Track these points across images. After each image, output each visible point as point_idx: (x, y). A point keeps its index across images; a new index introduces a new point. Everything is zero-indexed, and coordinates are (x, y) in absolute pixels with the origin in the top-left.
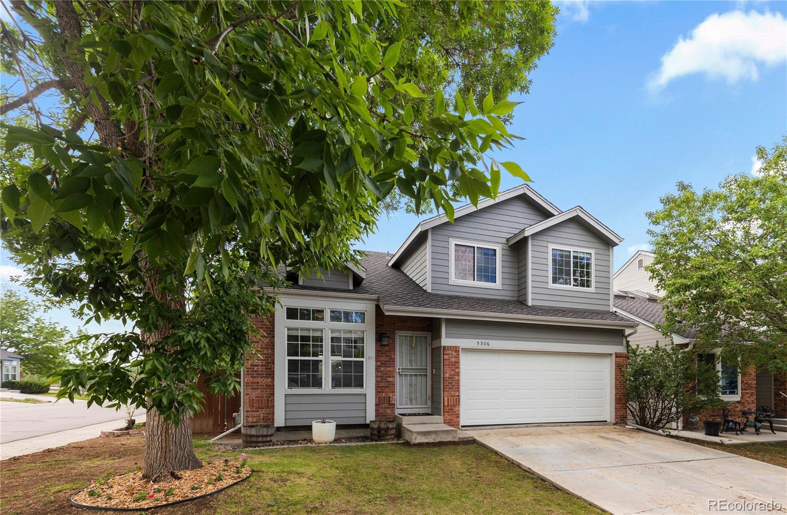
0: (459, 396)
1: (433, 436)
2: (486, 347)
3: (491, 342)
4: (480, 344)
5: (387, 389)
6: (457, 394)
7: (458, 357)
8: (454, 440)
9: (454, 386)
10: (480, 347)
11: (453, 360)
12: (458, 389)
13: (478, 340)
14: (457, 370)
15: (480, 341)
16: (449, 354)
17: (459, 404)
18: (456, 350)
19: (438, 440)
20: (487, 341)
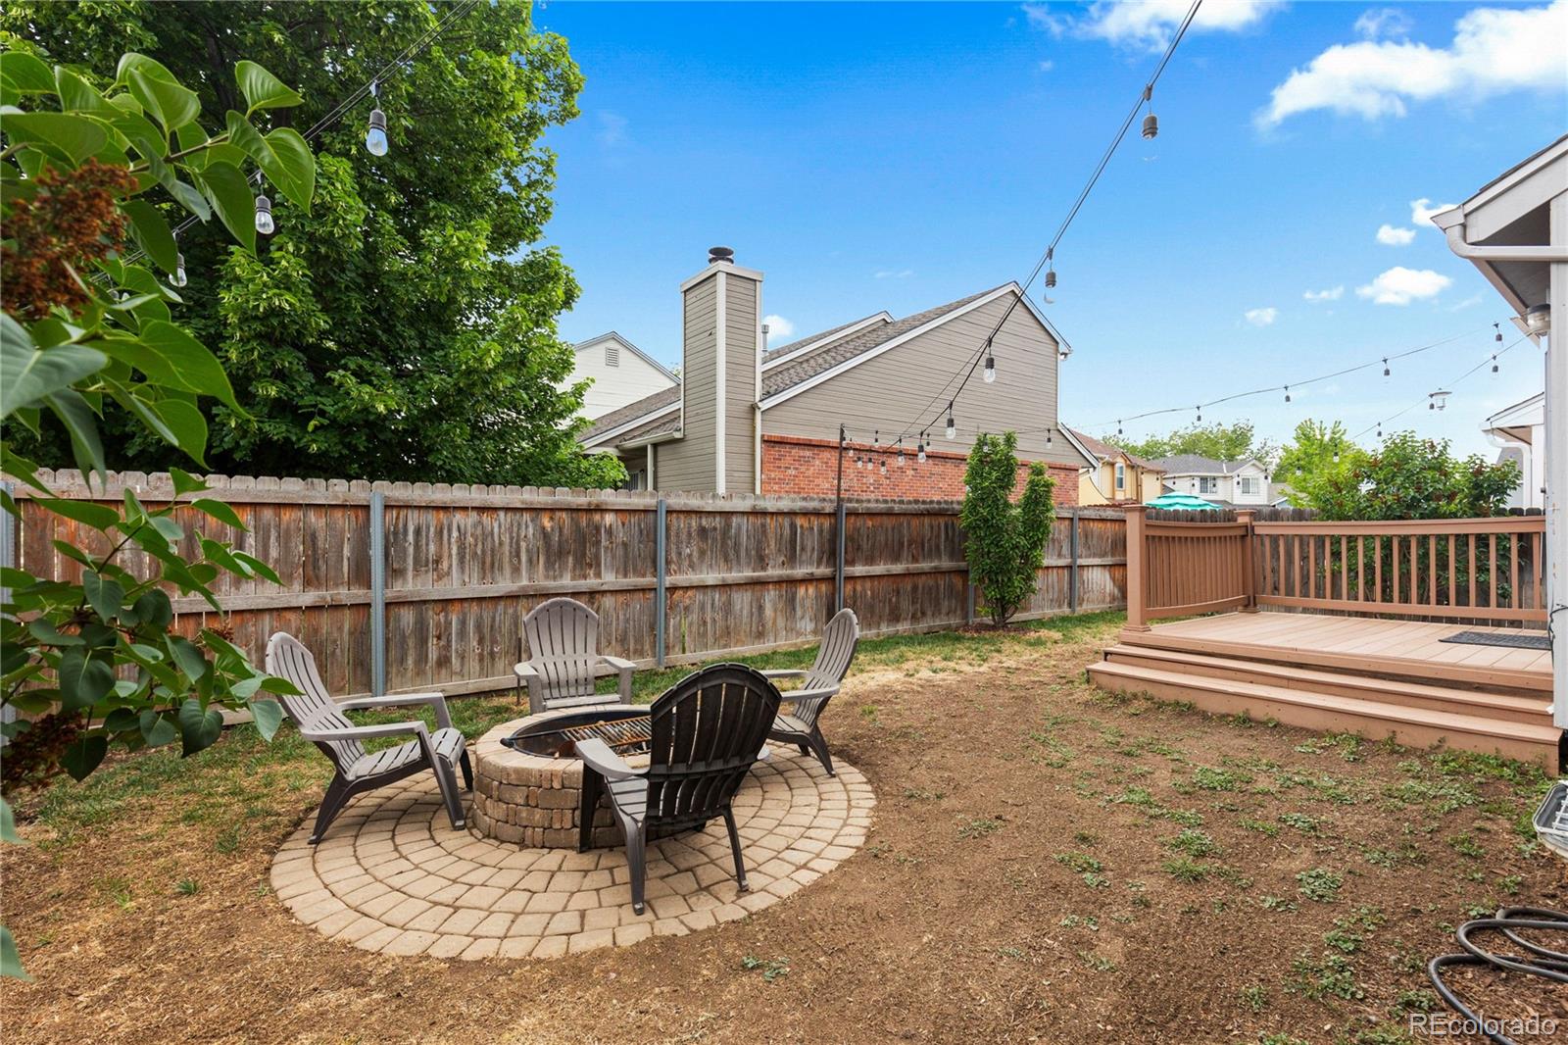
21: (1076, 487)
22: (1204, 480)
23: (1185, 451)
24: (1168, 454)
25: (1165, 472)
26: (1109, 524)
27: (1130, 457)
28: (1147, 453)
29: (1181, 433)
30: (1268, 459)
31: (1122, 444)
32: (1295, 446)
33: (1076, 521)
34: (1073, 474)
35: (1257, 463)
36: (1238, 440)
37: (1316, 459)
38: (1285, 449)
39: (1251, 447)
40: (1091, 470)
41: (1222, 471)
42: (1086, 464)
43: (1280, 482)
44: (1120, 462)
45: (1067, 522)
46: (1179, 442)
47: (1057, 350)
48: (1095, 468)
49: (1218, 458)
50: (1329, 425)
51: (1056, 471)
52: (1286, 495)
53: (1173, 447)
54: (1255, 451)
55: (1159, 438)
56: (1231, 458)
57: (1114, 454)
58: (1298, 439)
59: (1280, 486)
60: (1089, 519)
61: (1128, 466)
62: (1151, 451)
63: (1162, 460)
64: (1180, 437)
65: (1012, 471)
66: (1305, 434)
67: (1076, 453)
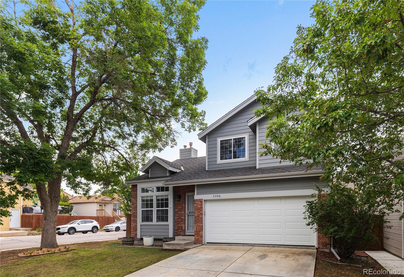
0: (202, 226)
1: (172, 246)
2: (218, 198)
3: (221, 195)
4: (215, 196)
5: (181, 223)
6: (201, 225)
7: (202, 205)
8: (181, 249)
9: (200, 220)
10: (215, 198)
11: (199, 206)
12: (202, 222)
13: (214, 195)
14: (201, 212)
15: (215, 195)
16: (197, 204)
17: (202, 231)
18: (201, 201)
19: (174, 248)
20: (219, 195)
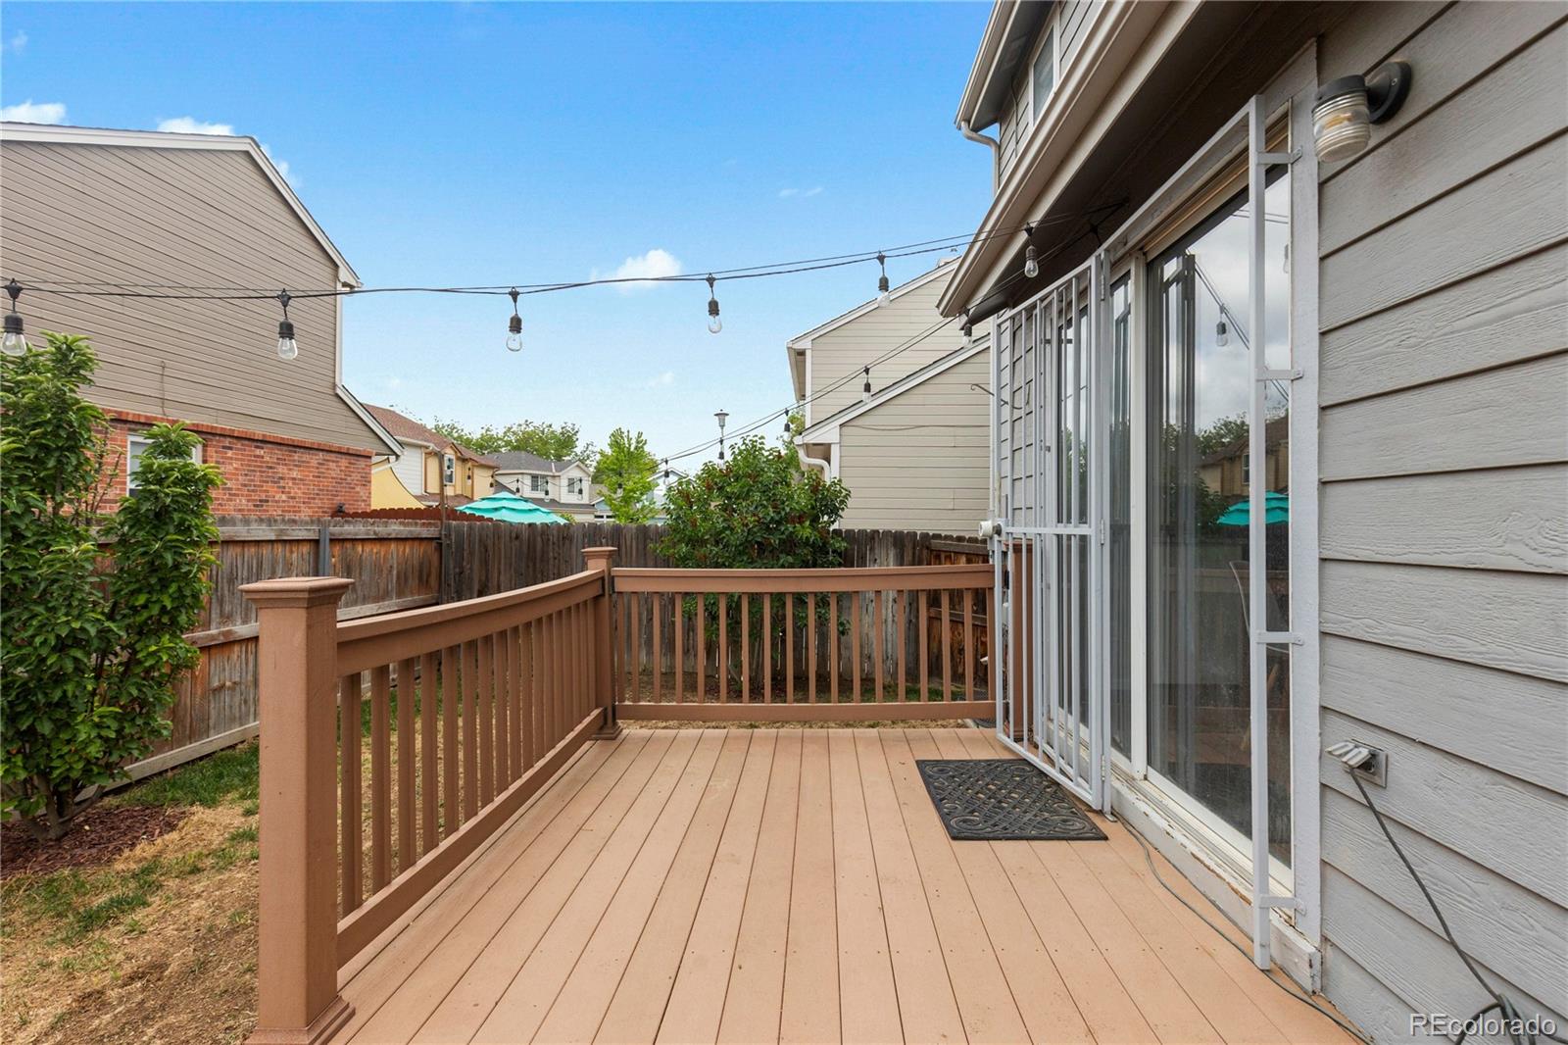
21: (366, 481)
22: (535, 477)
23: (516, 448)
24: (503, 450)
25: (498, 468)
26: (393, 546)
27: (462, 449)
28: (482, 447)
29: (515, 429)
30: (588, 462)
31: (456, 435)
32: (608, 451)
33: (326, 546)
34: (362, 463)
35: (581, 465)
36: (566, 441)
37: (625, 465)
38: (602, 453)
39: (575, 450)
40: (392, 458)
41: (551, 471)
42: (384, 450)
43: (598, 483)
44: (449, 454)
45: (305, 549)
46: (513, 438)
47: (336, 277)
48: (397, 456)
49: (548, 457)
50: (634, 435)
51: (333, 457)
52: (603, 495)
53: (508, 443)
54: (579, 453)
55: (494, 433)
56: (559, 458)
57: (443, 444)
58: (611, 446)
59: (598, 487)
60: (354, 540)
61: (458, 458)
62: (487, 444)
63: (495, 455)
64: (514, 433)
65: (74, 444)
66: (617, 441)
67: (372, 435)
